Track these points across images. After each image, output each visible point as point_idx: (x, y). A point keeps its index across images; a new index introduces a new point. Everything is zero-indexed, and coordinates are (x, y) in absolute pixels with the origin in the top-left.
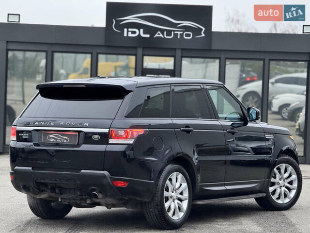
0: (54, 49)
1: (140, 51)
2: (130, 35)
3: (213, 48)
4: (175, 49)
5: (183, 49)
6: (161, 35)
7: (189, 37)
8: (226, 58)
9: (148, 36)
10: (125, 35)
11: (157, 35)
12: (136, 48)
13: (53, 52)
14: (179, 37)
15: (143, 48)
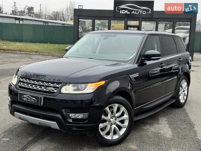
0: (95, 19)
1: (126, 19)
2: (123, 13)
3: (154, 17)
4: (139, 18)
5: (142, 18)
6: (134, 13)
7: (145, 13)
8: (159, 21)
9: (129, 13)
10: (121, 13)
11: (132, 13)
12: (125, 18)
13: (95, 20)
14: (141, 13)
15: (127, 18)
